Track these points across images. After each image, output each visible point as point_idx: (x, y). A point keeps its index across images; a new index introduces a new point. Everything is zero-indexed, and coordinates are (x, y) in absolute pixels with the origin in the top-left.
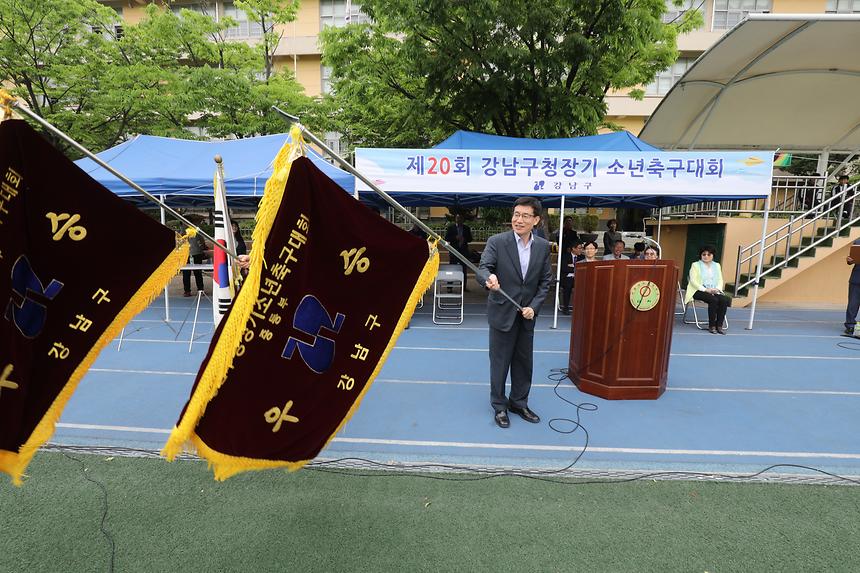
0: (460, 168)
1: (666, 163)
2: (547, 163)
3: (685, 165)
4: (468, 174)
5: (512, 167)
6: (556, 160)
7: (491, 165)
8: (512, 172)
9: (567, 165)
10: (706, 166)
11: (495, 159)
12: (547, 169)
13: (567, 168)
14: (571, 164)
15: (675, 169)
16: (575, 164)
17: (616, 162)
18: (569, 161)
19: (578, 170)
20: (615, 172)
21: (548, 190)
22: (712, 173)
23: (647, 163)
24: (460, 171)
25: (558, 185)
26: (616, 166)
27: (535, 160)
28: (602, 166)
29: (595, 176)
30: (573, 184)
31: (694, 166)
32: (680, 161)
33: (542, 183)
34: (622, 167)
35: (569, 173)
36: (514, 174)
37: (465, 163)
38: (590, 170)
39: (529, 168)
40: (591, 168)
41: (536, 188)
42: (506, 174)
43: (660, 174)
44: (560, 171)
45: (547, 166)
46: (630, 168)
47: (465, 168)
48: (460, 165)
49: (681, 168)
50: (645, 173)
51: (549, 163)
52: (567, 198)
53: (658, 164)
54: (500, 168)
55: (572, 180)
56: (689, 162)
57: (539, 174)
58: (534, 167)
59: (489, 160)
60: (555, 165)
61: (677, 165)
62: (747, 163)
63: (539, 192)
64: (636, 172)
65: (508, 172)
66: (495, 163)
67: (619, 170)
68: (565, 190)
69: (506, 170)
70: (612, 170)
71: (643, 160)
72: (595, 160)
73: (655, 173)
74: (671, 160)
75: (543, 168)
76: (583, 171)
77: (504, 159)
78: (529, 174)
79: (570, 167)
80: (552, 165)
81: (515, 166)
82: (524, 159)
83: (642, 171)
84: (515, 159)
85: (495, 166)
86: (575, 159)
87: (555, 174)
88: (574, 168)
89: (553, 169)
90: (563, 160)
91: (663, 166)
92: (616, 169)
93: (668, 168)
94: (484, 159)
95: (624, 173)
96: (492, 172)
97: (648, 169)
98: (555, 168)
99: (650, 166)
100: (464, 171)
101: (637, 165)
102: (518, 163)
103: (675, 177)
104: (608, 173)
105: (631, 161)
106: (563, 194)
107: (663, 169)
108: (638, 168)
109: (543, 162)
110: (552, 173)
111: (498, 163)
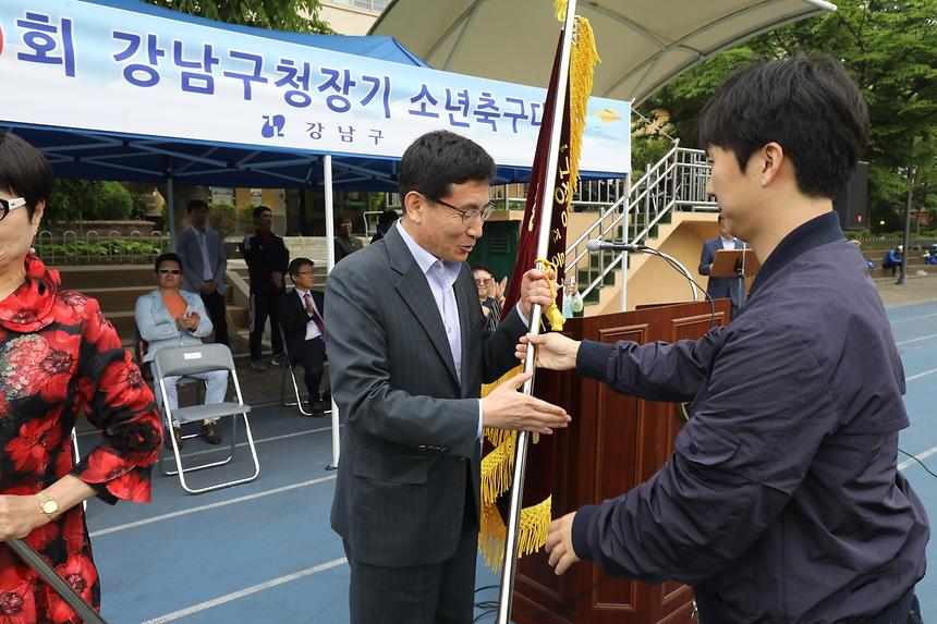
0: (41, 50)
1: (503, 106)
2: (288, 72)
3: (528, 110)
4: (70, 71)
5: (202, 71)
6: (307, 66)
7: (141, 56)
8: (203, 84)
9: (332, 83)
11: (152, 40)
12: (288, 87)
13: (331, 91)
14: (340, 82)
15: (515, 117)
16: (349, 83)
17: (424, 92)
18: (335, 74)
19: (355, 97)
20: (423, 112)
21: (294, 138)
23: (475, 101)
24: (41, 57)
25: (316, 130)
26: (425, 99)
27: (259, 61)
28: (401, 95)
29: (388, 116)
30: (346, 129)
32: (522, 103)
33: (279, 121)
34: (434, 102)
35: (338, 104)
36: (210, 90)
37: (58, 37)
38: (378, 99)
39: (246, 79)
41: (267, 132)
42: (186, 87)
43: (494, 124)
44: (319, 98)
45: (288, 80)
46: (448, 107)
47: (59, 51)
48: (40, 41)
49: (522, 116)
50: (472, 119)
51: (293, 72)
52: (337, 159)
53: (491, 104)
54: (165, 65)
55: (344, 120)
56: (533, 106)
57: (269, 95)
58: (257, 77)
59: (135, 40)
60: (305, 79)
61: (517, 109)
62: (602, 117)
63: (274, 142)
64: (457, 116)
65: (193, 82)
66: (154, 52)
67: (430, 108)
68: (330, 144)
69: (185, 78)
70: (417, 107)
71: (466, 92)
72: (387, 79)
73: (486, 121)
74: (508, 100)
75: (279, 84)
76: (364, 102)
77: (178, 46)
78: (248, 96)
79: (338, 89)
80: (299, 79)
81: (208, 69)
82: (234, 54)
83: (465, 114)
84: (208, 50)
85: (154, 62)
86: (347, 73)
87: (308, 102)
88: (346, 92)
89: (301, 89)
90: (324, 71)
91: (497, 109)
92: (423, 105)
93: (506, 115)
94: (117, 35)
95: (437, 116)
96: (147, 77)
97: (476, 113)
98: (306, 88)
99: (480, 107)
100: (57, 61)
101: (460, 102)
102: (216, 61)
103: (515, 131)
104: (411, 112)
105: (448, 91)
106: (328, 153)
107: (498, 116)
108: (459, 109)
109: (280, 68)
110: (301, 99)
111: (161, 53)
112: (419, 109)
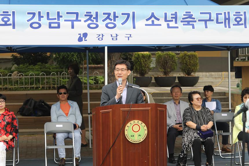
0: (6, 22)
1: (197, 16)
2: (89, 15)
3: (214, 17)
4: (14, 27)
5: (56, 21)
6: (97, 13)
7: (36, 19)
8: (56, 25)
9: (108, 18)
10: (232, 17)
11: (39, 13)
12: (89, 22)
13: (108, 21)
14: (112, 17)
15: (206, 21)
16: (115, 17)
17: (153, 15)
18: (109, 14)
19: (118, 22)
20: (153, 24)
21: (92, 41)
22: (238, 24)
23: (181, 15)
24: (6, 24)
25: (101, 37)
26: (153, 19)
27: (77, 14)
28: (141, 18)
29: (134, 28)
30: (114, 35)
31: (221, 18)
32: (210, 14)
33: (85, 35)
34: (158, 20)
35: (111, 25)
36: (59, 27)
37: (11, 17)
39: (72, 21)
40: (130, 21)
41: (80, 40)
42: (50, 27)
43: (193, 25)
44: (101, 24)
45: (89, 19)
46: (166, 20)
47: (11, 22)
48: (6, 19)
49: (210, 20)
50: (180, 24)
51: (91, 16)
52: (110, 48)
53: (190, 16)
54: (44, 21)
55: (113, 32)
56: (217, 14)
57: (82, 26)
58: (77, 20)
59: (34, 14)
60: (96, 18)
61: (207, 17)
63: (84, 43)
64: (172, 24)
65: (52, 25)
66: (40, 17)
67: (156, 22)
68: (107, 42)
69: (50, 24)
70: (150, 22)
71: (176, 13)
72: (134, 13)
73: (188, 24)
74: (201, 13)
75: (85, 21)
76: (123, 24)
77: (48, 13)
78: (73, 27)
79: (111, 20)
80: (94, 18)
81: (59, 20)
82: (67, 13)
83: (176, 22)
84: (58, 13)
85: (40, 20)
86: (115, 13)
87: (97, 26)
88: (115, 20)
89: (95, 22)
90: (104, 14)
91: (194, 18)
92: (153, 21)
93: (199, 20)
94: (28, 13)
95: (160, 25)
96: (37, 25)
97: (182, 22)
98: (97, 21)
99: (183, 19)
100: (10, 25)
101: (172, 18)
102: (61, 17)
103: (206, 27)
104: (146, 25)
105: (166, 14)
106: (106, 45)
107: (195, 21)
108: (172, 21)
109: (86, 15)
110: (94, 26)
111: (43, 17)
112: (151, 23)
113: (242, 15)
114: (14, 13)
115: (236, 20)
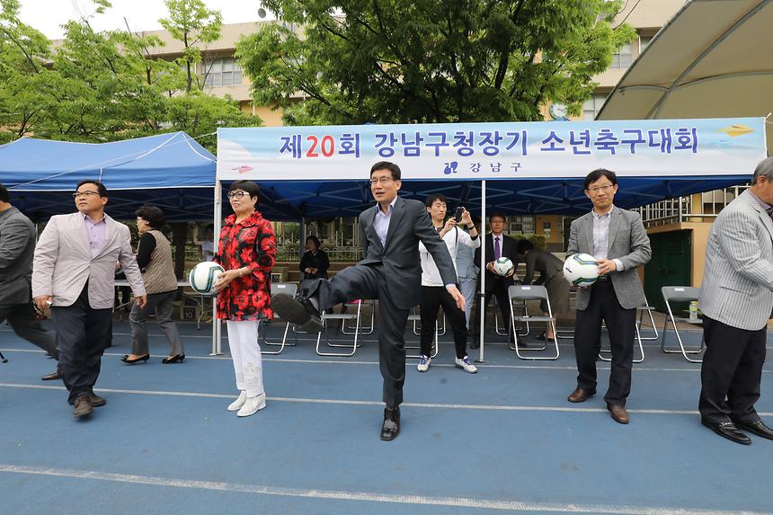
0: (347, 148)
1: (619, 135)
2: (461, 138)
3: (645, 136)
4: (357, 156)
5: (415, 146)
6: (471, 134)
7: (387, 144)
8: (415, 152)
9: (488, 140)
10: (675, 138)
11: (392, 135)
12: (461, 146)
13: (487, 145)
14: (493, 138)
15: (633, 143)
16: (498, 138)
17: (553, 136)
18: (489, 135)
19: (502, 147)
20: (552, 148)
21: (464, 173)
22: (684, 147)
23: (594, 136)
24: (347, 152)
25: (476, 167)
26: (553, 140)
27: (444, 135)
28: (534, 141)
29: (525, 153)
30: (495, 165)
31: (658, 138)
32: (639, 132)
33: (455, 165)
34: (561, 141)
35: (490, 151)
36: (418, 154)
37: (354, 142)
38: (518, 148)
39: (437, 146)
41: (447, 171)
42: (406, 154)
43: (613, 149)
44: (478, 149)
45: (461, 142)
46: (572, 142)
47: (353, 148)
48: (347, 145)
49: (640, 141)
50: (593, 149)
51: (463, 138)
52: (488, 182)
53: (610, 136)
54: (398, 146)
55: (494, 160)
56: (650, 133)
57: (450, 152)
58: (444, 144)
59: (385, 137)
60: (471, 141)
61: (635, 137)
62: (729, 133)
63: (452, 176)
64: (581, 148)
65: (409, 152)
66: (393, 140)
67: (557, 145)
68: (486, 173)
69: (406, 150)
70: (548, 145)
71: (587, 131)
72: (524, 132)
73: (606, 148)
74: (625, 132)
75: (454, 146)
76: (508, 148)
77: (403, 135)
78: (437, 154)
79: (492, 143)
80: (467, 141)
81: (418, 144)
82: (430, 134)
83: (587, 145)
84: (418, 134)
85: (392, 145)
86: (497, 133)
87: (472, 152)
88: (497, 144)
89: (468, 146)
90: (481, 134)
91: (616, 139)
92: (553, 144)
93: (623, 142)
94: (377, 136)
95: (563, 149)
96: (389, 152)
97: (596, 144)
98: (471, 145)
99: (599, 139)
100: (353, 152)
101: (581, 138)
102: (422, 140)
103: (633, 152)
104: (542, 149)
105: (572, 133)
106: (484, 179)
107: (617, 143)
108: (582, 143)
109: (455, 137)
110: (468, 152)
111: (396, 140)
112: (550, 147)
113: (689, 134)
114: (357, 135)
115: (680, 141)
